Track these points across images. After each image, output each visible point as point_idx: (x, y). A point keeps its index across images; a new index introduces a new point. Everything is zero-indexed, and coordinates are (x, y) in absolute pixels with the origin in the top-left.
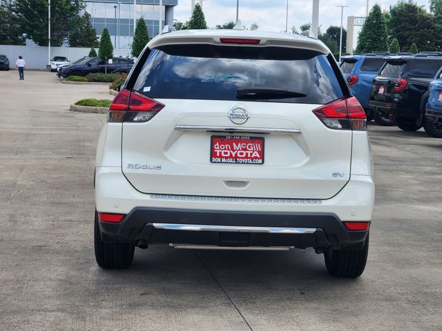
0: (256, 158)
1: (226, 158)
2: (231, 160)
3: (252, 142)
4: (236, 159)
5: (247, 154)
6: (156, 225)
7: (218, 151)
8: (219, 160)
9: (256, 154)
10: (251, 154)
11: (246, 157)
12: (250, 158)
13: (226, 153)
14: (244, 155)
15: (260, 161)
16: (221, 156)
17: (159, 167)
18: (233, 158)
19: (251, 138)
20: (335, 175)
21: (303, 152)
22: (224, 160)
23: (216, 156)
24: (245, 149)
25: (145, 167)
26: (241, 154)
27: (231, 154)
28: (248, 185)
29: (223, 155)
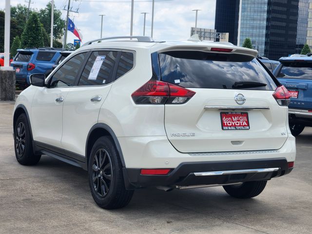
0: (245, 125)
1: (230, 126)
2: (233, 128)
3: (242, 115)
4: (235, 127)
5: (240, 123)
6: (196, 174)
7: (225, 122)
8: (227, 128)
9: (245, 123)
10: (242, 123)
11: (240, 126)
12: (242, 126)
13: (229, 123)
14: (239, 124)
15: (248, 128)
16: (227, 126)
17: (193, 135)
18: (234, 126)
19: (242, 113)
20: (282, 134)
21: (267, 121)
22: (229, 128)
23: (225, 126)
24: (239, 121)
25: (184, 135)
26: (237, 123)
27: (232, 124)
28: (244, 143)
29: (228, 124)
